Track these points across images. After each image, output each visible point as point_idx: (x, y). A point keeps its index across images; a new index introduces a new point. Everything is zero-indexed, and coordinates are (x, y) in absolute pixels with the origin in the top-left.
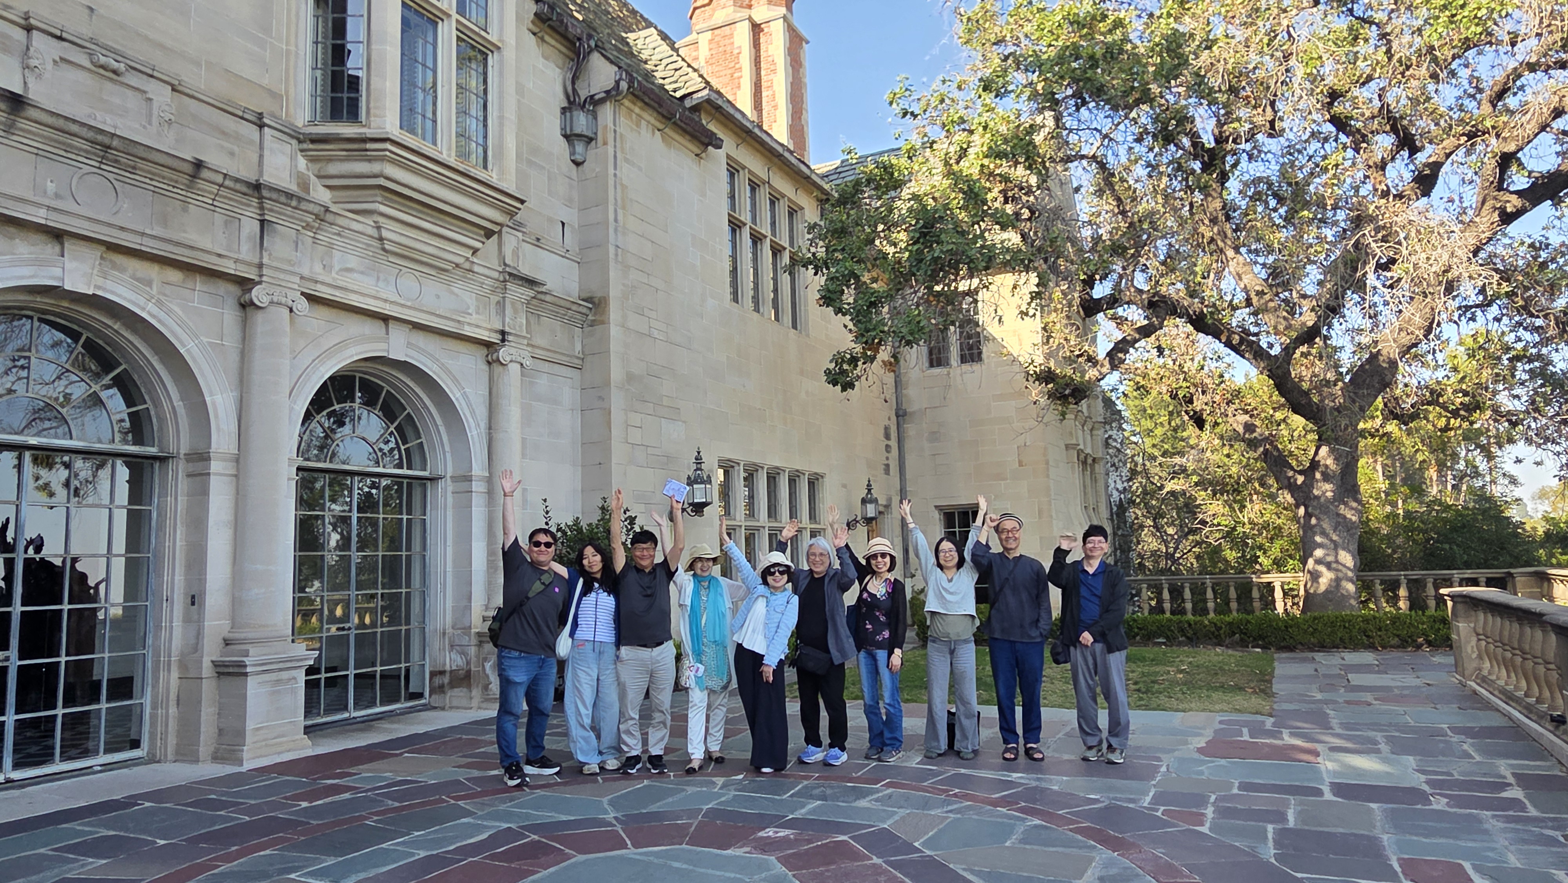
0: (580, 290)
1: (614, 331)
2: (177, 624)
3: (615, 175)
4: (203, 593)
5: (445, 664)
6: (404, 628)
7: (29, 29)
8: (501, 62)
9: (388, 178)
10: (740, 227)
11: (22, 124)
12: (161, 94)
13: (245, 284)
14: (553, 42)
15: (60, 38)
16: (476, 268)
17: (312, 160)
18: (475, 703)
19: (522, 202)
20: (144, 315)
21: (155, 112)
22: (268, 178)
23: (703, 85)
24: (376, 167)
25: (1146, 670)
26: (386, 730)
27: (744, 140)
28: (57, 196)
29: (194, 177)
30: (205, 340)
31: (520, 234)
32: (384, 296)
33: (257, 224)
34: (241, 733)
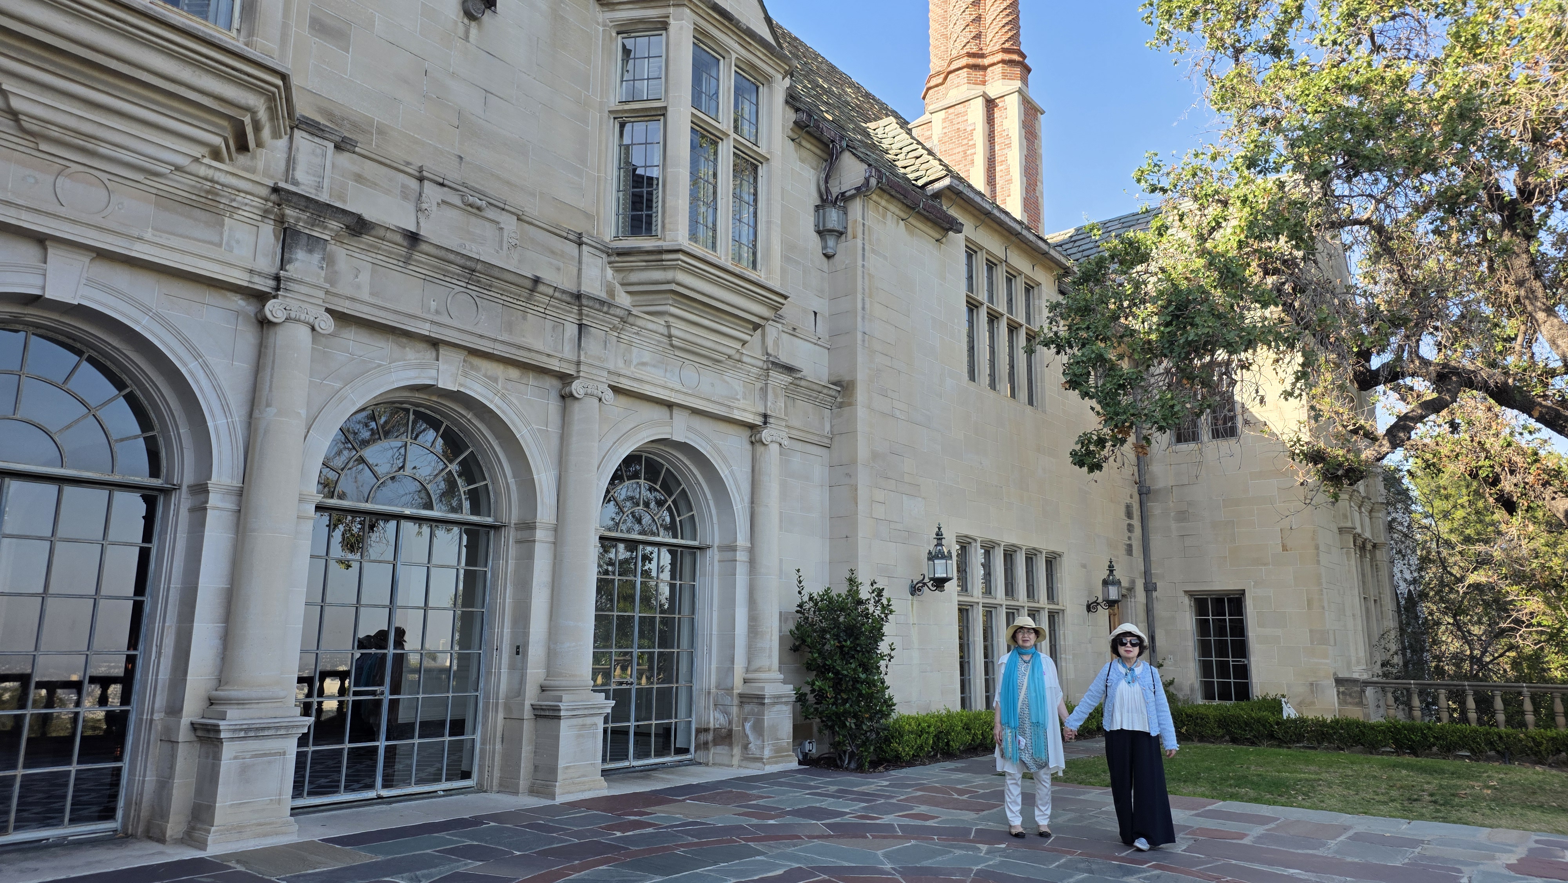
0: (830, 374)
1: (861, 412)
2: (504, 670)
3: (863, 266)
4: (526, 644)
5: (709, 723)
6: (675, 685)
7: (421, 179)
8: (769, 172)
9: (678, 284)
10: (977, 307)
11: (417, 256)
12: (509, 223)
13: (565, 379)
14: (808, 146)
15: (442, 185)
16: (745, 359)
17: (618, 270)
18: (735, 761)
19: (786, 298)
20: (491, 406)
21: (505, 239)
22: (585, 289)
23: (944, 172)
24: (669, 275)
25: (1444, 782)
26: (663, 780)
27: (983, 222)
28: (437, 312)
29: (532, 291)
30: (535, 427)
31: (779, 326)
32: (671, 386)
33: (575, 328)
34: (553, 771)
